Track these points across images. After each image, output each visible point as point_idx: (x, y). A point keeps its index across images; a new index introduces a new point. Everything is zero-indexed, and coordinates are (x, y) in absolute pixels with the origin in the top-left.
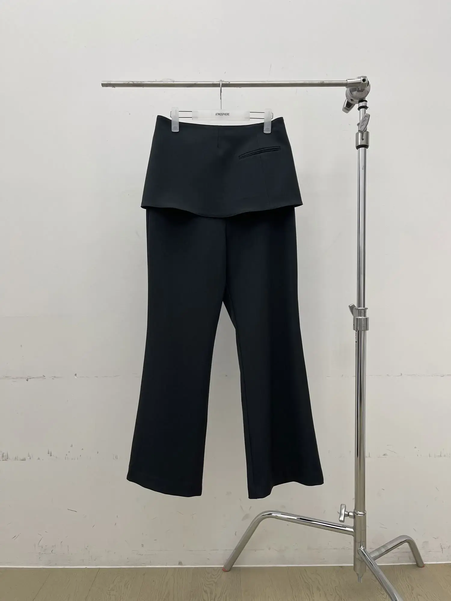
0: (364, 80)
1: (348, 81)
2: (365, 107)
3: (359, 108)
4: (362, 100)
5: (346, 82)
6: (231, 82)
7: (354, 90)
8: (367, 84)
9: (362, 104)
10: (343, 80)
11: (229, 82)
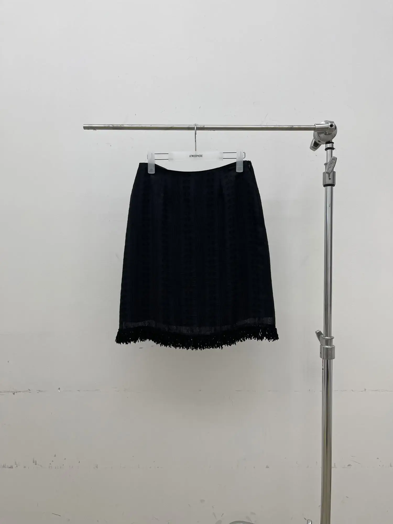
0: (331, 126)
1: (316, 126)
2: (332, 148)
4: (328, 142)
5: (314, 126)
6: (205, 126)
8: (334, 129)
9: (329, 145)
11: (203, 126)
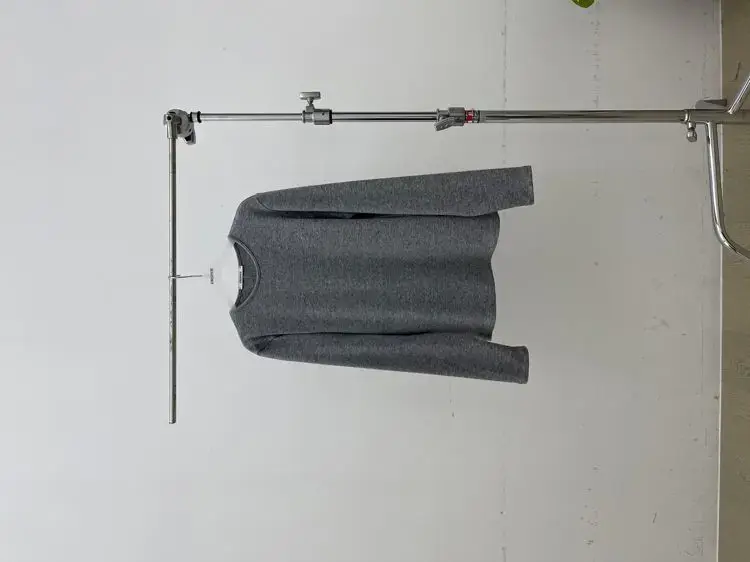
0: (169, 118)
2: (199, 114)
3: (200, 121)
4: (190, 119)
5: (170, 138)
7: (179, 128)
8: (173, 114)
9: (195, 118)
10: (167, 143)
